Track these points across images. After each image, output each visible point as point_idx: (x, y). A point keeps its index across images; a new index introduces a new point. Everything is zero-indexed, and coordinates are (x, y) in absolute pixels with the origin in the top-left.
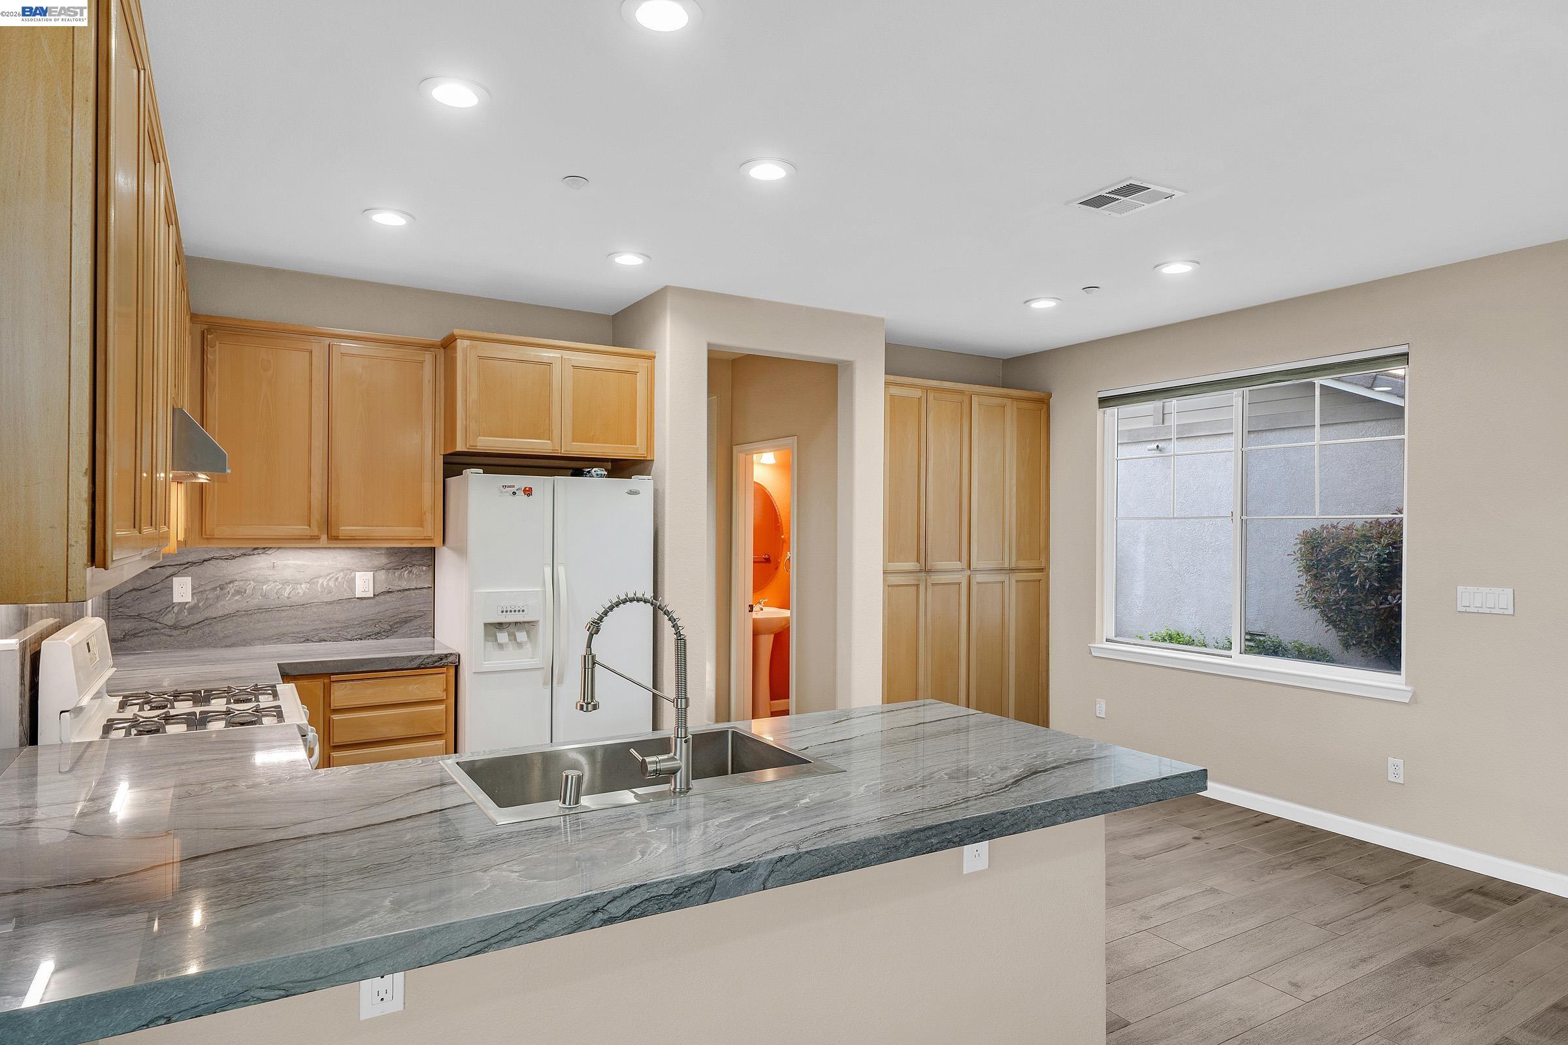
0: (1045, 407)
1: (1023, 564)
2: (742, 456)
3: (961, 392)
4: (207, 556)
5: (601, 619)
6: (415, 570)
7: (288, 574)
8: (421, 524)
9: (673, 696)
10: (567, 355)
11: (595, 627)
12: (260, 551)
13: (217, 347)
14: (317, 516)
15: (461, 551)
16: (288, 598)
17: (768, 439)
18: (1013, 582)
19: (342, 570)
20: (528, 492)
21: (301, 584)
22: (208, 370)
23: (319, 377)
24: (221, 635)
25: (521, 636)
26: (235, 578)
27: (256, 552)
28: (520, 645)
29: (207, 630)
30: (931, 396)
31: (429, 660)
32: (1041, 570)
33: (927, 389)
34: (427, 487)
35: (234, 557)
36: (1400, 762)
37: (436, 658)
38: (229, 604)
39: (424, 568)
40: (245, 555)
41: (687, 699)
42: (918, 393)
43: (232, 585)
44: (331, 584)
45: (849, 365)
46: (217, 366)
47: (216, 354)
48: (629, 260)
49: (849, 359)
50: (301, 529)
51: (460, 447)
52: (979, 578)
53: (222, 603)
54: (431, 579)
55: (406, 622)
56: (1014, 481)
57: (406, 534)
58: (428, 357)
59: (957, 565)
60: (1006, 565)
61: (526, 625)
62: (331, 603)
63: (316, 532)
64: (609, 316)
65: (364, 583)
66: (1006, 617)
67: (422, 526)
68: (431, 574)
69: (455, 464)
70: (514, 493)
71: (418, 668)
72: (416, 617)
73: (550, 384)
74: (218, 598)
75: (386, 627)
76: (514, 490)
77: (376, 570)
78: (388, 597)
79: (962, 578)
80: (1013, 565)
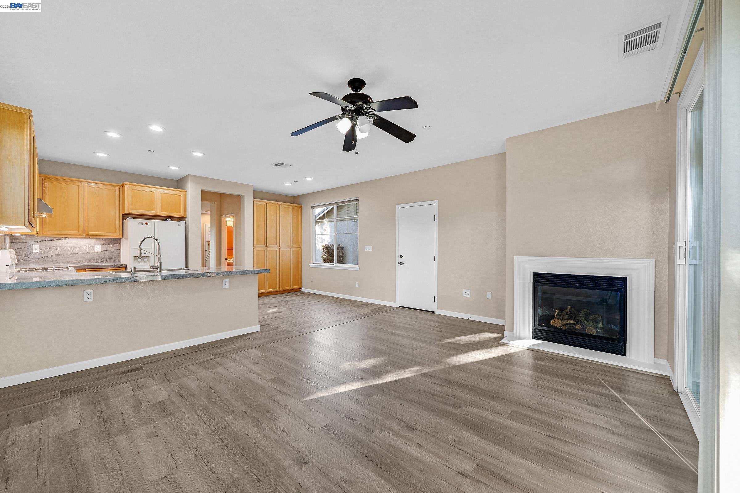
0: (300, 208)
1: (294, 246)
2: (223, 219)
3: (277, 204)
4: (45, 240)
5: (142, 241)
6: (114, 245)
7: (72, 245)
8: (115, 232)
9: (157, 255)
10: (160, 190)
11: (141, 243)
12: (63, 239)
13: (48, 183)
14: (81, 229)
15: (127, 239)
16: (72, 251)
17: (229, 214)
18: (292, 250)
19: (91, 244)
20: (147, 224)
21: (77, 248)
22: (45, 189)
23: (82, 192)
24: (50, 261)
25: (145, 260)
26: (55, 246)
27: (61, 239)
28: (145, 262)
29: (45, 260)
30: (268, 204)
31: (117, 266)
32: (300, 247)
33: (267, 203)
34: (117, 222)
35: (54, 240)
36: (358, 283)
37: (119, 265)
38: (52, 253)
39: (118, 244)
40: (58, 239)
41: (160, 256)
42: (264, 204)
43: (53, 248)
44: (87, 248)
45: (243, 196)
46: (48, 188)
47: (48, 185)
48: (174, 168)
49: (244, 195)
50: (77, 232)
51: (126, 212)
52: (282, 249)
53: (50, 252)
54: (120, 247)
55: (112, 259)
56: (292, 226)
57: (111, 234)
58: (117, 189)
59: (276, 246)
60: (290, 246)
61: (147, 257)
62: (87, 253)
63: (81, 233)
64: (176, 180)
65: (98, 248)
66: (290, 259)
67: (116, 233)
68: (120, 246)
69: (125, 217)
70: (143, 224)
71: (114, 268)
72: (115, 257)
73: (154, 197)
74: (49, 251)
75: (105, 260)
76: (142, 223)
77: (102, 244)
78: (106, 252)
79: (278, 249)
80: (292, 246)
